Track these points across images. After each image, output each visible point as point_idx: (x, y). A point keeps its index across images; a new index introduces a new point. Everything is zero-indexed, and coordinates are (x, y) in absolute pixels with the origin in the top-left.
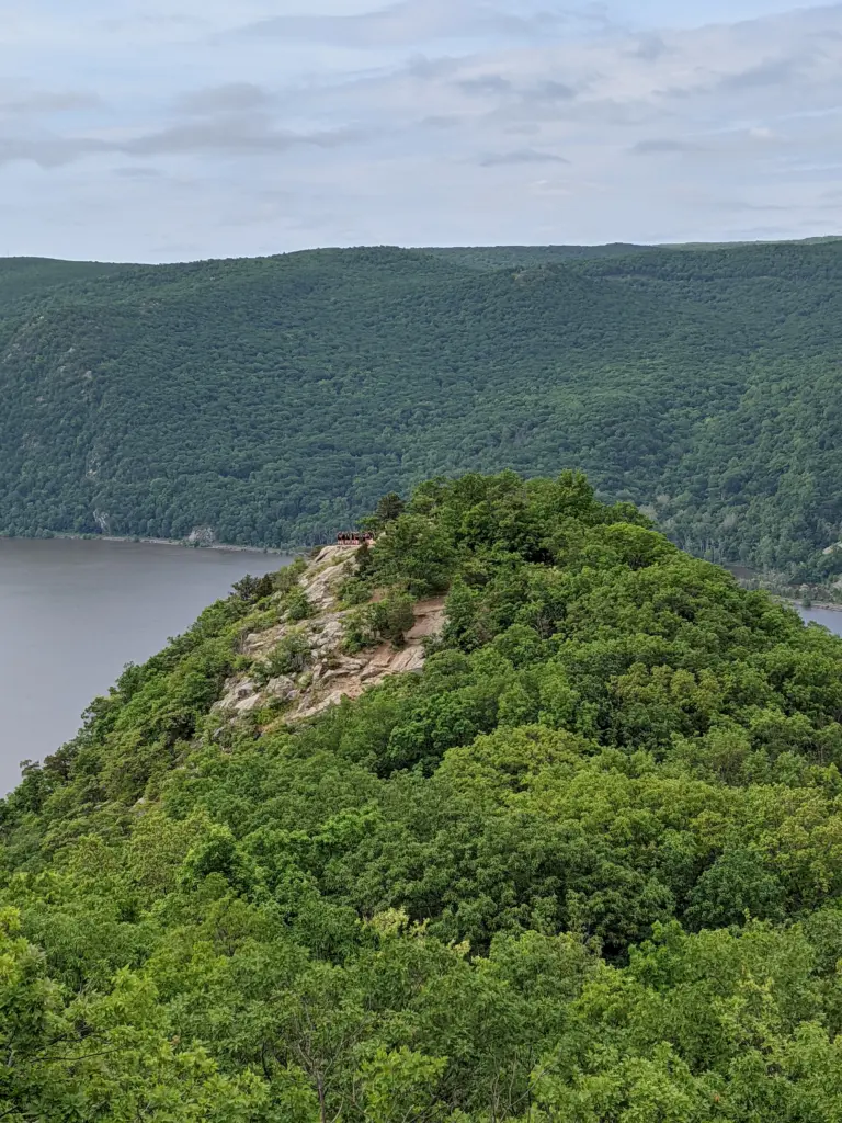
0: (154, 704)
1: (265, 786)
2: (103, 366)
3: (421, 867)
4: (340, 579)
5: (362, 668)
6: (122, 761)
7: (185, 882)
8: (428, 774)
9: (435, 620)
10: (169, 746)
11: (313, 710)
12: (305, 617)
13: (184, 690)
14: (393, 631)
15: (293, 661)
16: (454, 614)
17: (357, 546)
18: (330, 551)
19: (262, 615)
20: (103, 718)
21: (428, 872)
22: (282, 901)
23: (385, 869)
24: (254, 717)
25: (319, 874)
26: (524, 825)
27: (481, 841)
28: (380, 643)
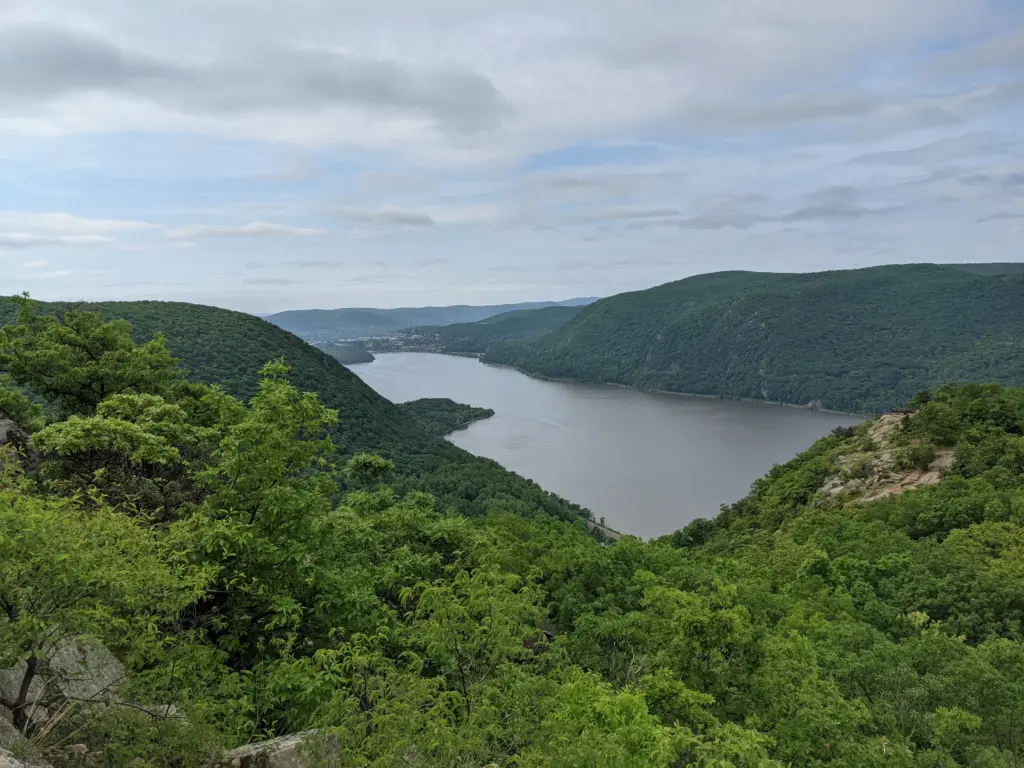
0: (788, 485)
1: (845, 534)
2: (771, 321)
3: (937, 592)
4: (891, 432)
5: (902, 480)
6: (769, 511)
7: (802, 577)
8: (940, 541)
9: (948, 459)
10: (794, 506)
11: (872, 499)
12: (871, 450)
13: (803, 480)
14: (922, 463)
15: (863, 472)
16: (960, 457)
17: (902, 416)
18: (887, 417)
19: (847, 447)
20: (761, 488)
21: (941, 595)
22: (854, 596)
23: (914, 589)
24: (840, 498)
25: (875, 585)
26: (1001, 578)
27: (974, 583)
28: (913, 468)
